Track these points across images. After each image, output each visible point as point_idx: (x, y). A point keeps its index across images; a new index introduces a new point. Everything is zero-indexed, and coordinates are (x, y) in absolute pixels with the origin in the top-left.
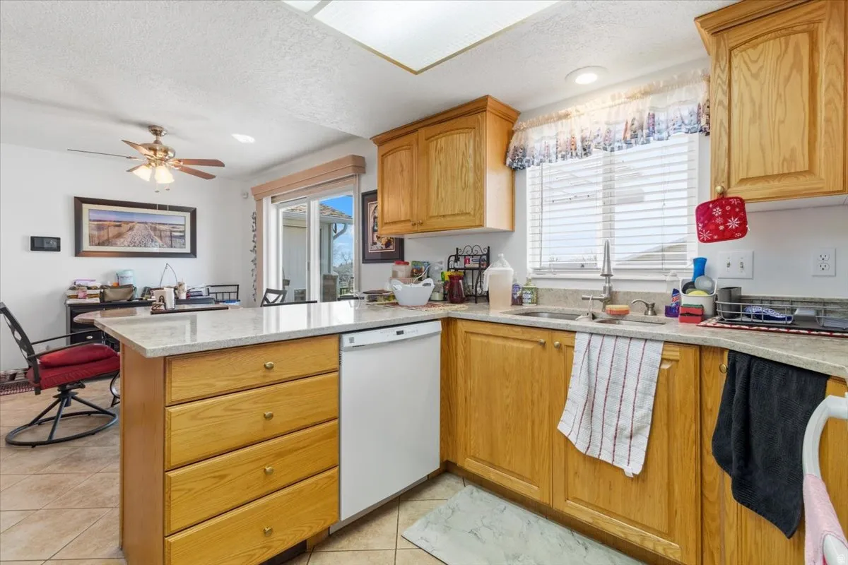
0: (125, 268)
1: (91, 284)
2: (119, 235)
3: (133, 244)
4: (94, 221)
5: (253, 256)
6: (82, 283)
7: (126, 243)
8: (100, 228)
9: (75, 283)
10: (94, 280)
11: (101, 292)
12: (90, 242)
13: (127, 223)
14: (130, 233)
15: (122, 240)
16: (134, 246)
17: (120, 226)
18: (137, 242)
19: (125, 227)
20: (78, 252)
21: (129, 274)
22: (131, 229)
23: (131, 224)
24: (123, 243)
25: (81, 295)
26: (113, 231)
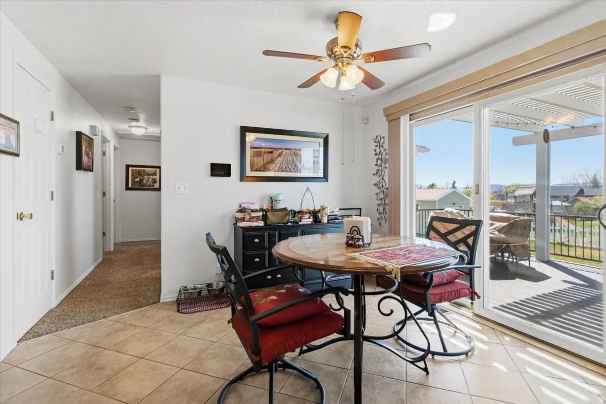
0: (277, 193)
1: (253, 207)
2: (272, 161)
3: (281, 169)
4: (254, 148)
5: (376, 179)
6: (246, 206)
7: (276, 169)
8: (258, 154)
9: (240, 205)
10: (254, 204)
11: (263, 215)
12: (251, 169)
13: (277, 149)
14: (279, 158)
15: (274, 165)
16: (282, 171)
17: (271, 152)
18: (284, 168)
19: (276, 153)
20: (243, 178)
21: (281, 197)
22: (279, 155)
23: (280, 151)
24: (274, 168)
25: (247, 217)
26: (268, 157)
